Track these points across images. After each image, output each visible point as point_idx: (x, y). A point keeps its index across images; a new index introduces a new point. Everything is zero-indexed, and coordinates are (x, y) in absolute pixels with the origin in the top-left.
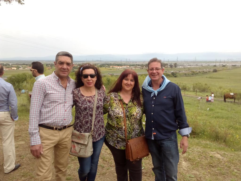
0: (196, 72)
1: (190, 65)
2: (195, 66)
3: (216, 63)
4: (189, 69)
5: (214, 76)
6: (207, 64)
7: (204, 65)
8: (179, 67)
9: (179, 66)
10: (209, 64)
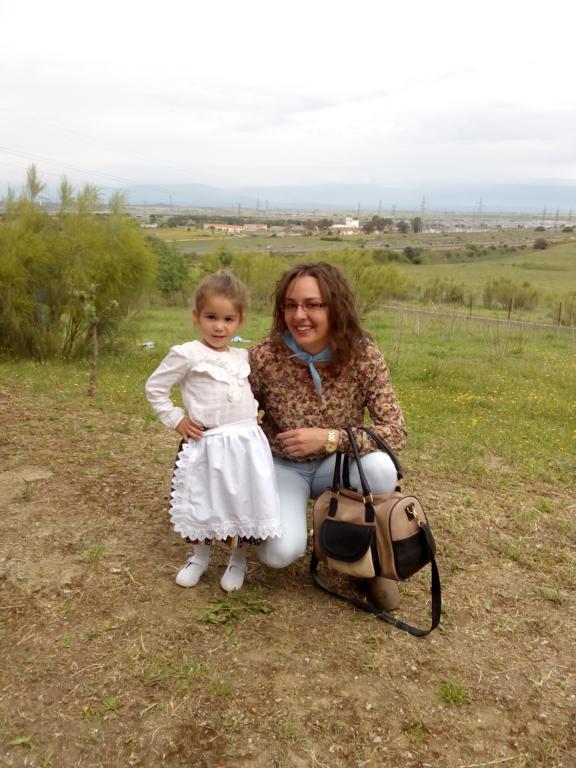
0: (481, 249)
1: (463, 226)
2: (477, 228)
3: (543, 219)
4: (459, 238)
5: (538, 262)
6: (514, 225)
7: (506, 224)
8: (426, 232)
9: (428, 227)
10: (521, 223)
